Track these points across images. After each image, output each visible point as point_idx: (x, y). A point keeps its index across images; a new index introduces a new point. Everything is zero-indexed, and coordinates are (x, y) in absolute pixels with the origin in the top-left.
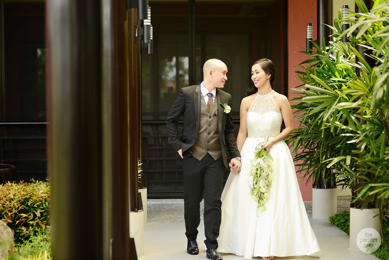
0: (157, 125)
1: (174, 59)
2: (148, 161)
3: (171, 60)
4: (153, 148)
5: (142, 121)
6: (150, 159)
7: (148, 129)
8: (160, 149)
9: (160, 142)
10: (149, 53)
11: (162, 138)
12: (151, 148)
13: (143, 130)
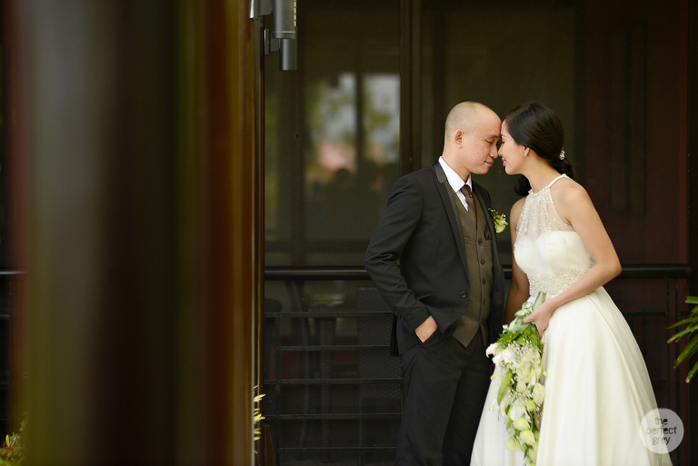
0: (301, 280)
1: (348, 82)
2: (278, 388)
3: (335, 83)
4: (292, 348)
5: (265, 268)
6: (285, 381)
7: (278, 293)
8: (311, 353)
9: (313, 332)
10: (285, 67)
11: (318, 320)
12: (283, 348)
13: (266, 296)
